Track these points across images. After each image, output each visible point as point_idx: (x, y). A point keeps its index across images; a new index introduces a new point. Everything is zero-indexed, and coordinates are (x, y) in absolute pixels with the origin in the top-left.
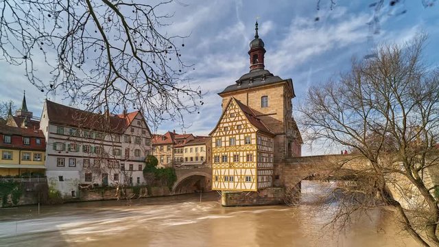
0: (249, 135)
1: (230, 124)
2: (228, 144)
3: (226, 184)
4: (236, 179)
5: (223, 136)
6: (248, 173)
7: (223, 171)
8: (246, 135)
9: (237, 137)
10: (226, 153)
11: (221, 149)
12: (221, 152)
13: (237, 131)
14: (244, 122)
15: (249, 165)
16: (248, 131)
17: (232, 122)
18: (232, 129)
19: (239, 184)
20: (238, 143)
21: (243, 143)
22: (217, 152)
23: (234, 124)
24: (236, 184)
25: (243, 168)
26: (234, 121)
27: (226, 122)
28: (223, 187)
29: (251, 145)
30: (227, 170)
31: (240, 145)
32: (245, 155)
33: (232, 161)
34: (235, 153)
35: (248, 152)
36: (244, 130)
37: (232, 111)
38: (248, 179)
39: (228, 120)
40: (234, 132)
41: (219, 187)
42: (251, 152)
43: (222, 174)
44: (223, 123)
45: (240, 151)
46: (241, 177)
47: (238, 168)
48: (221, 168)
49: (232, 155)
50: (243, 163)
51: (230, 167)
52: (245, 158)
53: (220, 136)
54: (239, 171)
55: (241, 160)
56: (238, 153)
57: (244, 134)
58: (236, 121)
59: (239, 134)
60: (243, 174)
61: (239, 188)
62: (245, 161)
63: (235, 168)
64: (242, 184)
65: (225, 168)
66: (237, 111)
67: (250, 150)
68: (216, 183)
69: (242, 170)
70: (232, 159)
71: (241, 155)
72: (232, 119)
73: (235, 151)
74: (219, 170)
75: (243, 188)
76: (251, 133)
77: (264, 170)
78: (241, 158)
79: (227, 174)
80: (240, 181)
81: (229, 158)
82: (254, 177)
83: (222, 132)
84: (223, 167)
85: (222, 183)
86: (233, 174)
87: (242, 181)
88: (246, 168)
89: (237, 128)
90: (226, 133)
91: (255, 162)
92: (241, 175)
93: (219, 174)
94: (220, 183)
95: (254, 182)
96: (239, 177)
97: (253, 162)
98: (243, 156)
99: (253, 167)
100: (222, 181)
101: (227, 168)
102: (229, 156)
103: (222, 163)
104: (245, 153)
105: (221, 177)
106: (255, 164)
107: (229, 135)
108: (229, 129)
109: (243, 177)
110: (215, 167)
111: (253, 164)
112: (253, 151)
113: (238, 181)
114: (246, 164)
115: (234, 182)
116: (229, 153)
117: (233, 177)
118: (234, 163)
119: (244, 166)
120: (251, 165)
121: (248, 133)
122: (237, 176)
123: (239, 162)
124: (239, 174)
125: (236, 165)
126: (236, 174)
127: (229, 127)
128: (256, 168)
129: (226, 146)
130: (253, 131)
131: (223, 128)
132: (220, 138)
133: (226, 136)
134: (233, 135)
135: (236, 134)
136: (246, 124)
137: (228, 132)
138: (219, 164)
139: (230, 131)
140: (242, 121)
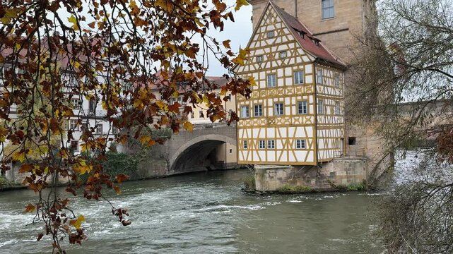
0: (301, 67)
1: (267, 50)
2: (263, 85)
3: (262, 153)
4: (279, 145)
5: (256, 71)
6: (300, 133)
7: (256, 131)
8: (295, 68)
9: (280, 73)
10: (261, 101)
11: (252, 95)
12: (252, 99)
13: (280, 62)
14: (292, 46)
15: (302, 120)
16: (299, 60)
17: (270, 46)
18: (271, 59)
19: (285, 152)
20: (281, 82)
21: (289, 82)
22: (244, 100)
23: (274, 49)
24: (279, 153)
25: (291, 125)
26: (274, 45)
27: (260, 47)
28: (256, 159)
29: (305, 85)
30: (263, 129)
31: (285, 87)
32: (294, 102)
33: (271, 114)
34: (276, 100)
35: (299, 98)
36: (293, 60)
37: (270, 28)
38: (301, 144)
39: (263, 44)
40: (274, 64)
41: (250, 159)
42: (305, 97)
43: (255, 136)
44: (255, 49)
45: (285, 96)
46: (287, 142)
47: (281, 126)
48: (252, 127)
49: (271, 104)
50: (291, 116)
51: (269, 125)
52: (294, 108)
53: (250, 71)
54: (283, 131)
55: (288, 112)
56: (281, 99)
57: (292, 66)
58: (278, 45)
59: (284, 66)
60: (291, 135)
61: (284, 159)
62: (294, 113)
63: (276, 126)
64: (290, 152)
65: (260, 127)
66: (278, 26)
67: (303, 95)
68: (245, 153)
69: (290, 128)
70: (271, 110)
71: (287, 101)
72: (270, 42)
73: (277, 96)
74: (249, 131)
75: (292, 159)
76: (304, 63)
77: (329, 128)
78: (288, 109)
79: (262, 136)
80: (286, 148)
81: (265, 109)
82: (311, 140)
83: (253, 64)
84: (255, 125)
85: (255, 152)
86: (274, 137)
87: (290, 148)
88: (296, 126)
89: (279, 57)
90: (260, 66)
91: (311, 115)
92: (288, 138)
93: (250, 137)
94: (250, 152)
95: (310, 149)
96: (284, 141)
97: (309, 115)
98: (291, 105)
99: (309, 123)
100: (254, 148)
101: (263, 126)
102: (265, 105)
103: (254, 118)
104: (294, 99)
105: (252, 142)
106: (312, 119)
107: (265, 69)
108: (265, 58)
109: (291, 141)
110: (241, 126)
111: (308, 117)
112: (308, 95)
113: (282, 148)
114: (297, 118)
115: (276, 150)
116: (265, 100)
117: (273, 141)
118: (274, 117)
119: (293, 122)
120: (305, 120)
121: (298, 65)
122: (281, 138)
123: (285, 116)
124: (284, 135)
125: (279, 121)
126: (278, 136)
127: (265, 56)
128: (315, 125)
129: (260, 89)
130: (307, 60)
131: (255, 59)
132: (250, 74)
133: (259, 71)
134: (271, 68)
135: (277, 67)
136: (295, 49)
137: (263, 65)
138: (248, 121)
139: (267, 62)
140: (287, 43)
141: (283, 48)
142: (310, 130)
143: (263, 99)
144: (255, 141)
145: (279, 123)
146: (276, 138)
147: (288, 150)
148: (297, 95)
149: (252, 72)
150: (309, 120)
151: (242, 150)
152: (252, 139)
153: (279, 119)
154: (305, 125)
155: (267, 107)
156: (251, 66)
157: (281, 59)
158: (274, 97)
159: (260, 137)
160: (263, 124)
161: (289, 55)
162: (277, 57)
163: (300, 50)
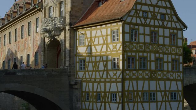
0: (175, 31)
1: (152, 9)
2: (148, 39)
3: (146, 105)
5: (142, 25)
6: (174, 87)
7: (140, 83)
8: (172, 31)
10: (145, 54)
11: (138, 47)
12: (138, 51)
15: (175, 76)
16: (174, 26)
17: (154, 6)
18: (154, 18)
19: (164, 103)
20: (161, 41)
21: (167, 41)
22: (131, 51)
23: (157, 9)
24: (159, 104)
25: (168, 79)
26: (157, 6)
27: (146, 4)
29: (177, 47)
30: (146, 82)
31: (164, 45)
32: (170, 60)
33: (153, 68)
34: (157, 55)
35: (173, 56)
36: (170, 23)
38: (173, 96)
39: (148, 2)
40: (157, 23)
42: (177, 57)
43: (140, 88)
44: (142, 4)
45: (164, 53)
46: (165, 94)
47: (162, 79)
48: (137, 79)
49: (153, 58)
50: (168, 71)
51: (151, 78)
52: (170, 64)
53: (136, 24)
54: (162, 83)
55: (166, 69)
56: (161, 56)
57: (169, 28)
59: (164, 27)
60: (167, 88)
62: (170, 69)
63: (157, 79)
64: (167, 103)
65: (144, 79)
67: (176, 54)
68: (131, 105)
70: (153, 64)
71: (165, 60)
72: (154, 2)
73: (158, 52)
74: (135, 82)
76: (177, 29)
78: (165, 64)
79: (146, 88)
80: (164, 100)
81: (149, 63)
82: (180, 93)
83: (140, 18)
84: (141, 77)
85: (140, 104)
86: (155, 89)
87: (167, 100)
88: (171, 80)
89: (160, 18)
90: (145, 22)
91: (181, 72)
92: (165, 91)
93: (135, 89)
94: (136, 104)
95: (179, 101)
96: (163, 93)
97: (179, 72)
98: (168, 62)
99: (179, 78)
100: (139, 100)
101: (147, 79)
102: (149, 59)
103: (139, 70)
104: (170, 56)
105: (138, 94)
106: (181, 75)
107: (149, 26)
108: (150, 15)
109: (167, 93)
110: (128, 77)
111: (179, 74)
112: (179, 55)
113: (161, 100)
114: (172, 73)
115: (157, 102)
116: (149, 54)
117: (154, 94)
118: (156, 71)
119: (169, 76)
120: (177, 76)
121: (174, 29)
122: (161, 91)
123: (162, 71)
124: (163, 88)
125: (159, 75)
126: (158, 89)
127: (149, 13)
128: (182, 81)
129: (145, 43)
130: (179, 27)
131: (141, 13)
132: (136, 27)
133: (145, 25)
134: (154, 26)
135: (159, 27)
136: (171, 15)
137: (148, 21)
138: (134, 72)
139: (151, 19)
140: (166, 8)
141: (163, 11)
142: (180, 83)
143: (147, 52)
144: (140, 93)
145: (159, 77)
146: (157, 91)
148: (172, 54)
149: (139, 25)
150: (179, 76)
151: (128, 102)
152: (137, 91)
153: (159, 73)
154: (177, 80)
155: (151, 61)
156: (138, 19)
157: (162, 20)
158: (156, 52)
159: (145, 89)
160: (147, 77)
161: (167, 18)
162: (158, 17)
163: (174, 17)
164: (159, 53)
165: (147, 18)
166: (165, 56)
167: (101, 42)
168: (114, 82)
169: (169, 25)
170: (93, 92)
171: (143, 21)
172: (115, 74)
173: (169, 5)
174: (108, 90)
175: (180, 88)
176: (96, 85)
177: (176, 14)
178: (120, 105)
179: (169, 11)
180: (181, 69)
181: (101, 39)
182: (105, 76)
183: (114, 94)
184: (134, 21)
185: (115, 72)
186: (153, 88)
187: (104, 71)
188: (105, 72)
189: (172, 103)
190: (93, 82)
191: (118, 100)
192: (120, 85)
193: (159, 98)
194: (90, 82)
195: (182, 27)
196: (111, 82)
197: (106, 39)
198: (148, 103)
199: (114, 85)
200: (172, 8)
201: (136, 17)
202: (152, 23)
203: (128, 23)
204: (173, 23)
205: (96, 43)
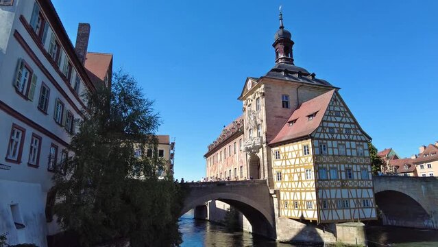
0: (361, 143)
1: (337, 125)
2: (336, 152)
3: (340, 212)
5: (329, 139)
6: (365, 194)
7: (333, 191)
8: (358, 143)
9: (347, 145)
10: (335, 165)
11: (328, 159)
12: (328, 163)
15: (365, 184)
16: (359, 139)
17: (338, 123)
18: (340, 132)
19: (357, 210)
20: (349, 153)
22: (322, 163)
23: (342, 125)
24: (352, 211)
25: (359, 188)
26: (340, 122)
27: (331, 122)
30: (339, 190)
32: (359, 170)
33: (344, 178)
34: (346, 166)
35: (362, 166)
36: (355, 136)
37: (337, 109)
38: (365, 203)
39: (333, 119)
40: (343, 138)
41: (330, 218)
42: (365, 166)
43: (333, 197)
44: (328, 122)
45: (353, 164)
46: (357, 201)
47: (352, 188)
48: (330, 188)
49: (343, 169)
50: (358, 180)
51: (343, 187)
52: (359, 173)
53: (325, 139)
54: (353, 191)
55: (355, 177)
56: (350, 166)
57: (355, 141)
58: (344, 123)
59: (350, 140)
60: (359, 196)
61: (356, 216)
62: (360, 178)
63: (348, 188)
64: (360, 210)
65: (336, 188)
66: (342, 109)
67: (365, 164)
68: (325, 212)
69: (358, 190)
70: (343, 174)
71: (355, 169)
72: (339, 119)
73: (347, 163)
74: (327, 191)
75: (362, 216)
76: (363, 141)
78: (355, 174)
79: (339, 196)
80: (357, 206)
81: (339, 173)
82: (372, 200)
83: (327, 133)
84: (332, 186)
85: (334, 211)
86: (347, 197)
87: (360, 206)
88: (362, 188)
89: (346, 132)
90: (332, 137)
92: (357, 198)
93: (329, 197)
94: (330, 211)
95: (372, 208)
96: (355, 200)
97: (369, 180)
98: (357, 172)
99: (369, 186)
100: (333, 207)
101: (339, 188)
102: (339, 170)
103: (330, 180)
104: (358, 166)
105: (331, 202)
106: (371, 183)
107: (336, 140)
108: (336, 131)
109: (360, 200)
110: (321, 186)
111: (369, 182)
112: (367, 165)
113: (354, 207)
114: (362, 182)
115: (350, 209)
116: (338, 165)
117: (347, 201)
118: (346, 180)
119: (360, 185)
120: (367, 184)
121: (359, 141)
122: (353, 199)
123: (353, 180)
124: (355, 196)
126: (350, 197)
127: (335, 129)
128: (373, 188)
129: (333, 155)
130: (364, 139)
131: (328, 129)
132: (325, 141)
133: (332, 140)
134: (341, 140)
135: (346, 140)
136: (355, 129)
137: (335, 136)
138: (326, 182)
139: (337, 134)
140: (350, 123)
141: (347, 126)
142: (371, 191)
143: (337, 163)
144: (333, 201)
145: (350, 186)
146: (349, 199)
147: (359, 208)
148: (360, 164)
149: (327, 140)
150: (369, 184)
151: (322, 210)
152: (331, 199)
153: (350, 182)
154: (368, 188)
155: (341, 171)
156: (326, 135)
157: (347, 134)
158: (345, 163)
159: (337, 197)
160: (338, 186)
161: (352, 132)
162: (344, 132)
163: (358, 131)
164: (349, 164)
165: (334, 133)
166: (354, 166)
167: (294, 156)
168: (308, 191)
169: (355, 138)
170: (290, 200)
171: (330, 136)
172: (309, 184)
173: (352, 121)
174: (303, 199)
175: (372, 195)
176: (292, 194)
177: (360, 128)
178: (316, 212)
179: (353, 126)
180: (371, 178)
181: (294, 153)
182: (300, 186)
183: (309, 202)
184: (322, 136)
185: (308, 182)
186: (345, 196)
187: (299, 181)
188: (300, 183)
189: (364, 210)
190: (290, 192)
191: (314, 208)
192: (314, 194)
193: (352, 205)
194: (287, 191)
195: (368, 139)
196: (306, 191)
197: (298, 153)
198: (342, 211)
199: (308, 194)
200: (356, 123)
201: (324, 133)
202: (339, 137)
203: (316, 139)
204: (358, 136)
205: (290, 157)
